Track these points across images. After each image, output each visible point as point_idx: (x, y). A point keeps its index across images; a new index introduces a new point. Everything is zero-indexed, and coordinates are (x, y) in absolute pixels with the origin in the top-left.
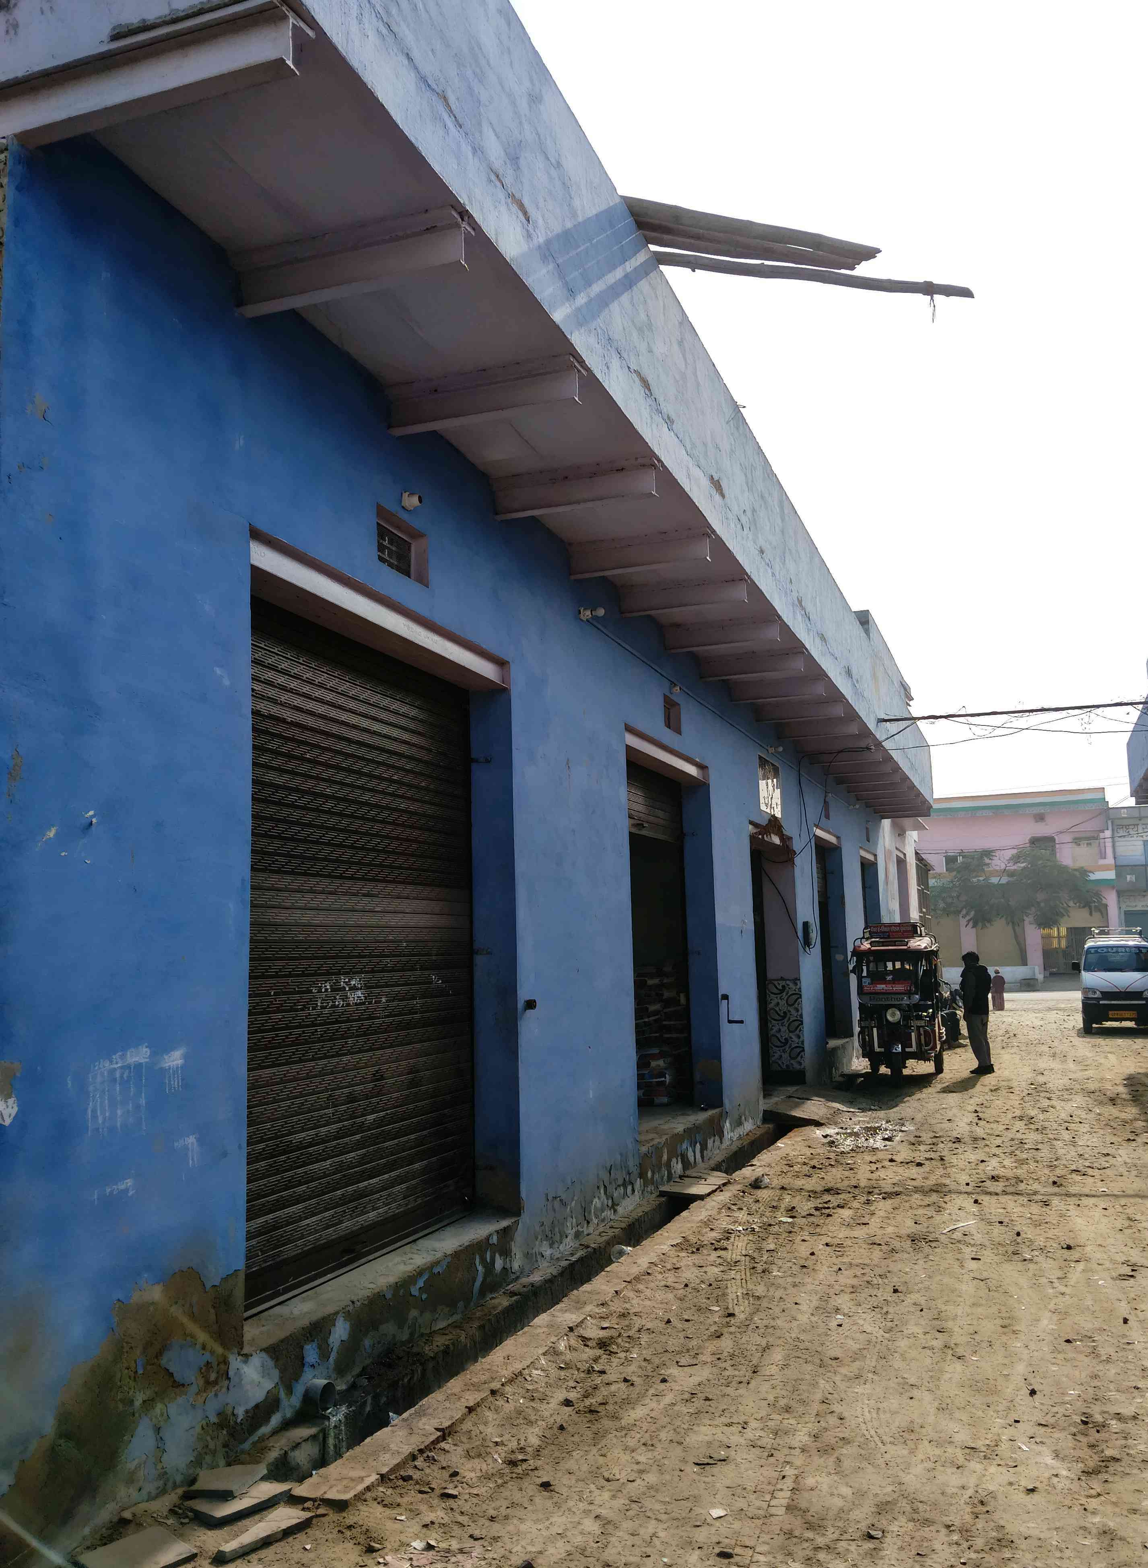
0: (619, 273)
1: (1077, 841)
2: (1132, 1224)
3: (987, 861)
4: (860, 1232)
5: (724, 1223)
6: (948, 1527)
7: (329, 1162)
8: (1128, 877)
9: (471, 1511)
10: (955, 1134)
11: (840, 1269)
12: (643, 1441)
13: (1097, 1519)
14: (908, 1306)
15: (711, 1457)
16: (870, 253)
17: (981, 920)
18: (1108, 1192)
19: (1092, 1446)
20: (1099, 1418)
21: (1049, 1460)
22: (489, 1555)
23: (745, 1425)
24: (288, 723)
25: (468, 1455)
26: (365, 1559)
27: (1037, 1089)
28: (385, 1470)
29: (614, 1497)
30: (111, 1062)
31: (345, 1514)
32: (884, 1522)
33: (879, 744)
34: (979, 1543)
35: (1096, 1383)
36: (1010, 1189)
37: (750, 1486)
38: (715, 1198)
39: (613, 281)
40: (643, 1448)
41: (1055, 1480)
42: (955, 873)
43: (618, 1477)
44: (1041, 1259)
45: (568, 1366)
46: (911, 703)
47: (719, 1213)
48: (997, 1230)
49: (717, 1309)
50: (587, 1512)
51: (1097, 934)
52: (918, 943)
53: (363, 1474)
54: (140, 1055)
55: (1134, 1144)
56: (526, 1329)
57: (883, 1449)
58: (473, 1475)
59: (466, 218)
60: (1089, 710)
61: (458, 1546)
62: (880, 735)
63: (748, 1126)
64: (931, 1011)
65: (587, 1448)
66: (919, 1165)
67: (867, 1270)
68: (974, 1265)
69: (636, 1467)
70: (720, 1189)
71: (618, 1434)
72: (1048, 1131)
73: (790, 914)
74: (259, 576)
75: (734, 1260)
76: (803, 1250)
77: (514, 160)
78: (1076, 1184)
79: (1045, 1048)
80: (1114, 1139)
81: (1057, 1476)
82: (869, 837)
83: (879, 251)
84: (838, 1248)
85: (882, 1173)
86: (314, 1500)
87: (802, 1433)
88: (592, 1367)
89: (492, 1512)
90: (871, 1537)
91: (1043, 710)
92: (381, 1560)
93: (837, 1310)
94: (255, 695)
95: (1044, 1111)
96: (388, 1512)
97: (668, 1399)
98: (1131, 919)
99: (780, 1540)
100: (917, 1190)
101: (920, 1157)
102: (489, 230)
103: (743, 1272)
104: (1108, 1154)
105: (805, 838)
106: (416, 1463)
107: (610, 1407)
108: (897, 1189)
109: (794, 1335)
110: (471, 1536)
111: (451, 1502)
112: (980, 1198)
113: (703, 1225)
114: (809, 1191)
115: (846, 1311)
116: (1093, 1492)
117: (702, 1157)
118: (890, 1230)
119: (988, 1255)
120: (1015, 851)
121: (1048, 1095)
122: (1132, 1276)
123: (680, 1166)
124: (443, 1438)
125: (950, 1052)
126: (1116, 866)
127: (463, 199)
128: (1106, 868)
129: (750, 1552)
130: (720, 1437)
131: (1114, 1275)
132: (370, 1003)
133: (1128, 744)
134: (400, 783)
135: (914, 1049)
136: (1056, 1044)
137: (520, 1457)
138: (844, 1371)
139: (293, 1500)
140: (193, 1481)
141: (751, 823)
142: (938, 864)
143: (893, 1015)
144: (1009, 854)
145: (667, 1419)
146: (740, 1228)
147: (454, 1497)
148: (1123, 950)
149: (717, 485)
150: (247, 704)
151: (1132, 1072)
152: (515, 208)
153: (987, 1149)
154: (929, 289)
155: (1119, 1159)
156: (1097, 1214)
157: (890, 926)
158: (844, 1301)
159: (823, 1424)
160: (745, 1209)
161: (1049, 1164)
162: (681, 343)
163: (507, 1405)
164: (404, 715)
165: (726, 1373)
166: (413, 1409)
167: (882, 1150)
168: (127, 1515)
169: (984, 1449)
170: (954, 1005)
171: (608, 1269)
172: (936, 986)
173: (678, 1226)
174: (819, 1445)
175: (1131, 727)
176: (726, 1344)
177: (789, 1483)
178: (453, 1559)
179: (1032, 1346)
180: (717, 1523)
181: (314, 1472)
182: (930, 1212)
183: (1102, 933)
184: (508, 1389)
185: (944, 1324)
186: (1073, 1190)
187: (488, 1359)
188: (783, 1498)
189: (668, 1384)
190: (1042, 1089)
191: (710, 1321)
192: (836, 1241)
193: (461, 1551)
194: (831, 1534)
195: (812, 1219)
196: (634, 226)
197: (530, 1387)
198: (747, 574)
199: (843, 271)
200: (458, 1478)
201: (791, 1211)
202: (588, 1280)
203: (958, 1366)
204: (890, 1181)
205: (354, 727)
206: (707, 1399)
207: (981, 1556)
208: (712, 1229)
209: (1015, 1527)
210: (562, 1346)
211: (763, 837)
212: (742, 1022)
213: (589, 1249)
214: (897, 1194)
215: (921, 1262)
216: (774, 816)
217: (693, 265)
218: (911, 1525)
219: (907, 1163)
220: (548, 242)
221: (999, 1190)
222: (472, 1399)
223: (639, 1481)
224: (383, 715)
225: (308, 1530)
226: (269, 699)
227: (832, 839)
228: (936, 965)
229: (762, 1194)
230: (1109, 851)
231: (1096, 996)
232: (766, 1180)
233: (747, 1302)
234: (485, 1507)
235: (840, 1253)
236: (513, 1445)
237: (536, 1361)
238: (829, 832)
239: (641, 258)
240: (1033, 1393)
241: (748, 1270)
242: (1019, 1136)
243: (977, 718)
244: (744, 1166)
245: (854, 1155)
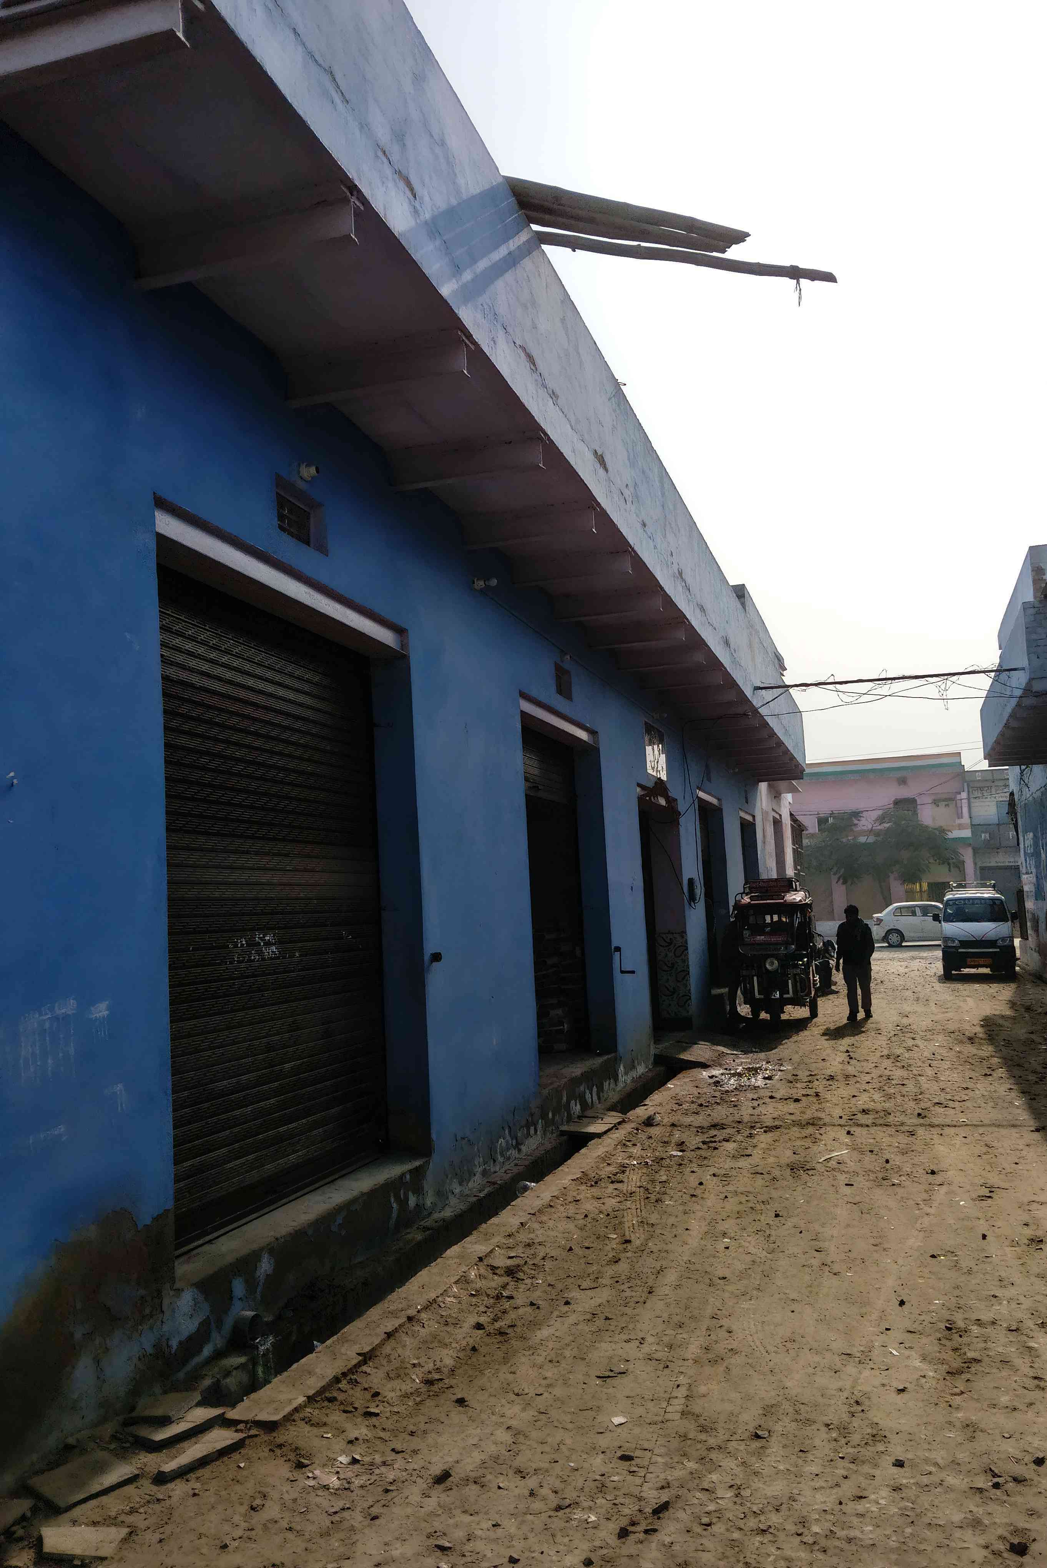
0: (502, 252)
1: (936, 803)
2: (989, 1150)
3: (856, 822)
4: (743, 1163)
5: (620, 1158)
6: (827, 1425)
7: (249, 1108)
8: (983, 835)
9: (393, 1427)
10: (829, 1072)
11: (726, 1197)
12: (549, 1358)
13: (960, 1415)
14: (789, 1230)
15: (612, 1371)
16: (739, 237)
17: (850, 876)
18: (969, 1123)
19: (955, 1350)
20: (961, 1324)
21: (917, 1363)
22: (410, 1467)
23: (642, 1341)
24: (197, 688)
25: (388, 1377)
26: (295, 1474)
27: (903, 1030)
28: (311, 1392)
29: (524, 1410)
30: (41, 1014)
31: (274, 1434)
32: (771, 1424)
33: (755, 711)
34: (856, 1438)
35: (957, 1292)
36: (881, 1121)
37: (648, 1395)
38: (611, 1136)
39: (498, 258)
40: (550, 1365)
41: (924, 1380)
42: (826, 833)
43: (526, 1391)
44: (907, 1183)
45: (478, 1293)
46: (785, 673)
47: (615, 1149)
48: (868, 1158)
49: (615, 1236)
50: (498, 1424)
51: (955, 887)
52: (794, 897)
53: (290, 1396)
54: (68, 1007)
55: (990, 1078)
56: (439, 1260)
57: (769, 1357)
58: (393, 1394)
59: (355, 193)
60: (946, 677)
61: (381, 1460)
62: (756, 703)
63: (641, 1069)
64: (805, 960)
65: (497, 1367)
66: (797, 1100)
67: (751, 1198)
68: (848, 1190)
69: (544, 1382)
70: (616, 1127)
71: (527, 1353)
72: (912, 1068)
73: (677, 871)
74: (165, 544)
75: (629, 1192)
76: (693, 1181)
77: (400, 137)
78: (939, 1115)
79: (909, 993)
80: (973, 1074)
81: (924, 1377)
82: (747, 798)
83: (748, 235)
84: (725, 1178)
85: (762, 1109)
86: (246, 1422)
87: (693, 1346)
88: (501, 1294)
89: (411, 1428)
90: (757, 1437)
91: (904, 678)
92: (310, 1475)
93: (724, 1235)
94: (164, 660)
95: (909, 1050)
96: (315, 1430)
97: (572, 1319)
98: (985, 875)
99: (675, 1443)
100: (796, 1123)
101: (798, 1092)
102: (378, 205)
103: (638, 1202)
104: (967, 1088)
105: (689, 800)
106: (340, 1386)
107: (518, 1330)
108: (777, 1123)
109: (685, 1259)
110: (393, 1450)
111: (374, 1420)
112: (852, 1130)
113: (600, 1161)
114: (696, 1127)
115: (732, 1235)
116: (957, 1390)
117: (599, 1098)
118: (771, 1160)
119: (861, 1182)
120: (880, 812)
121: (912, 1035)
122: (990, 1197)
123: (578, 1107)
124: (364, 1362)
125: (824, 999)
126: (972, 825)
127: (352, 174)
128: (961, 827)
129: (649, 1454)
130: (620, 1352)
131: (974, 1196)
132: (284, 958)
133: (981, 710)
134: (305, 746)
135: (791, 995)
136: (919, 989)
137: (437, 1376)
138: (730, 1288)
139: (224, 1422)
140: (133, 1409)
141: (639, 785)
142: (811, 825)
143: (772, 964)
144: (875, 814)
145: (571, 1338)
146: (635, 1163)
147: (377, 1415)
148: (979, 902)
149: (601, 460)
150: (155, 670)
151: (988, 1014)
152: (402, 185)
153: (858, 1085)
154: (795, 273)
155: (977, 1092)
156: (958, 1142)
157: (769, 882)
158: (729, 1225)
159: (713, 1337)
160: (638, 1144)
161: (915, 1098)
162: (563, 320)
163: (422, 1330)
164: (308, 681)
165: (626, 1294)
166: (335, 1336)
167: (763, 1088)
168: (71, 1441)
169: (858, 1355)
170: (827, 955)
171: (513, 1203)
172: (811, 937)
173: (578, 1162)
174: (710, 1356)
175: (984, 694)
176: (623, 1267)
177: (682, 1392)
178: (377, 1471)
179: (900, 1262)
180: (619, 1430)
181: (245, 1398)
182: (808, 1143)
183: (960, 886)
184: (423, 1315)
185: (821, 1244)
186: (936, 1121)
187: (404, 1288)
188: (678, 1405)
189: (571, 1306)
190: (907, 1030)
191: (608, 1248)
192: (723, 1172)
193: (384, 1463)
194: (722, 1435)
195: (699, 1152)
196: (516, 207)
197: (444, 1313)
198: (631, 547)
199: (715, 254)
200: (380, 1398)
201: (681, 1145)
202: (496, 1214)
203: (835, 1281)
204: (771, 1116)
205: (261, 692)
206: (607, 1318)
207: (856, 1450)
208: (609, 1164)
209: (887, 1423)
210: (473, 1274)
211: (650, 799)
212: (633, 972)
213: (496, 1186)
214: (777, 1127)
215: (799, 1189)
216: (660, 779)
217: (574, 245)
218: (794, 1424)
219: (786, 1099)
220: (434, 219)
221: (869, 1122)
222: (390, 1325)
223: (546, 1395)
224: (288, 681)
225: (242, 1451)
226: (178, 665)
227: (714, 801)
228: (810, 918)
229: (654, 1131)
230: (965, 810)
231: (954, 945)
232: (658, 1118)
233: (641, 1229)
234: (405, 1423)
235: (726, 1183)
236: (430, 1366)
237: (449, 1290)
238: (709, 794)
239: (524, 237)
240: (902, 1303)
241: (642, 1200)
242: (887, 1072)
243: (844, 685)
244: (638, 1106)
245: (738, 1093)
